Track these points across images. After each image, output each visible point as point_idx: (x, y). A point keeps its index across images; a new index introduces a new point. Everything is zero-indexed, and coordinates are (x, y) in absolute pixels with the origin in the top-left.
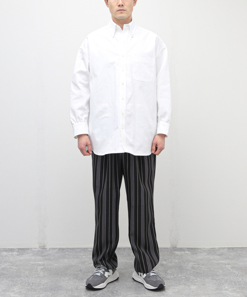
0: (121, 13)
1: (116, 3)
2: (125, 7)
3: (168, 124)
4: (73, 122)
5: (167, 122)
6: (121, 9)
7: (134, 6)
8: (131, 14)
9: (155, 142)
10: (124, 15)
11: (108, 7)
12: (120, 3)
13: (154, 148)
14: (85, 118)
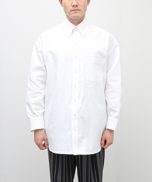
0: (76, 12)
1: (70, 3)
2: (79, 7)
3: (116, 119)
4: (30, 117)
5: (116, 118)
6: (75, 9)
7: (88, 5)
8: (85, 14)
9: (104, 137)
10: (78, 15)
11: (62, 6)
12: (75, 3)
13: (103, 142)
14: (42, 113)
